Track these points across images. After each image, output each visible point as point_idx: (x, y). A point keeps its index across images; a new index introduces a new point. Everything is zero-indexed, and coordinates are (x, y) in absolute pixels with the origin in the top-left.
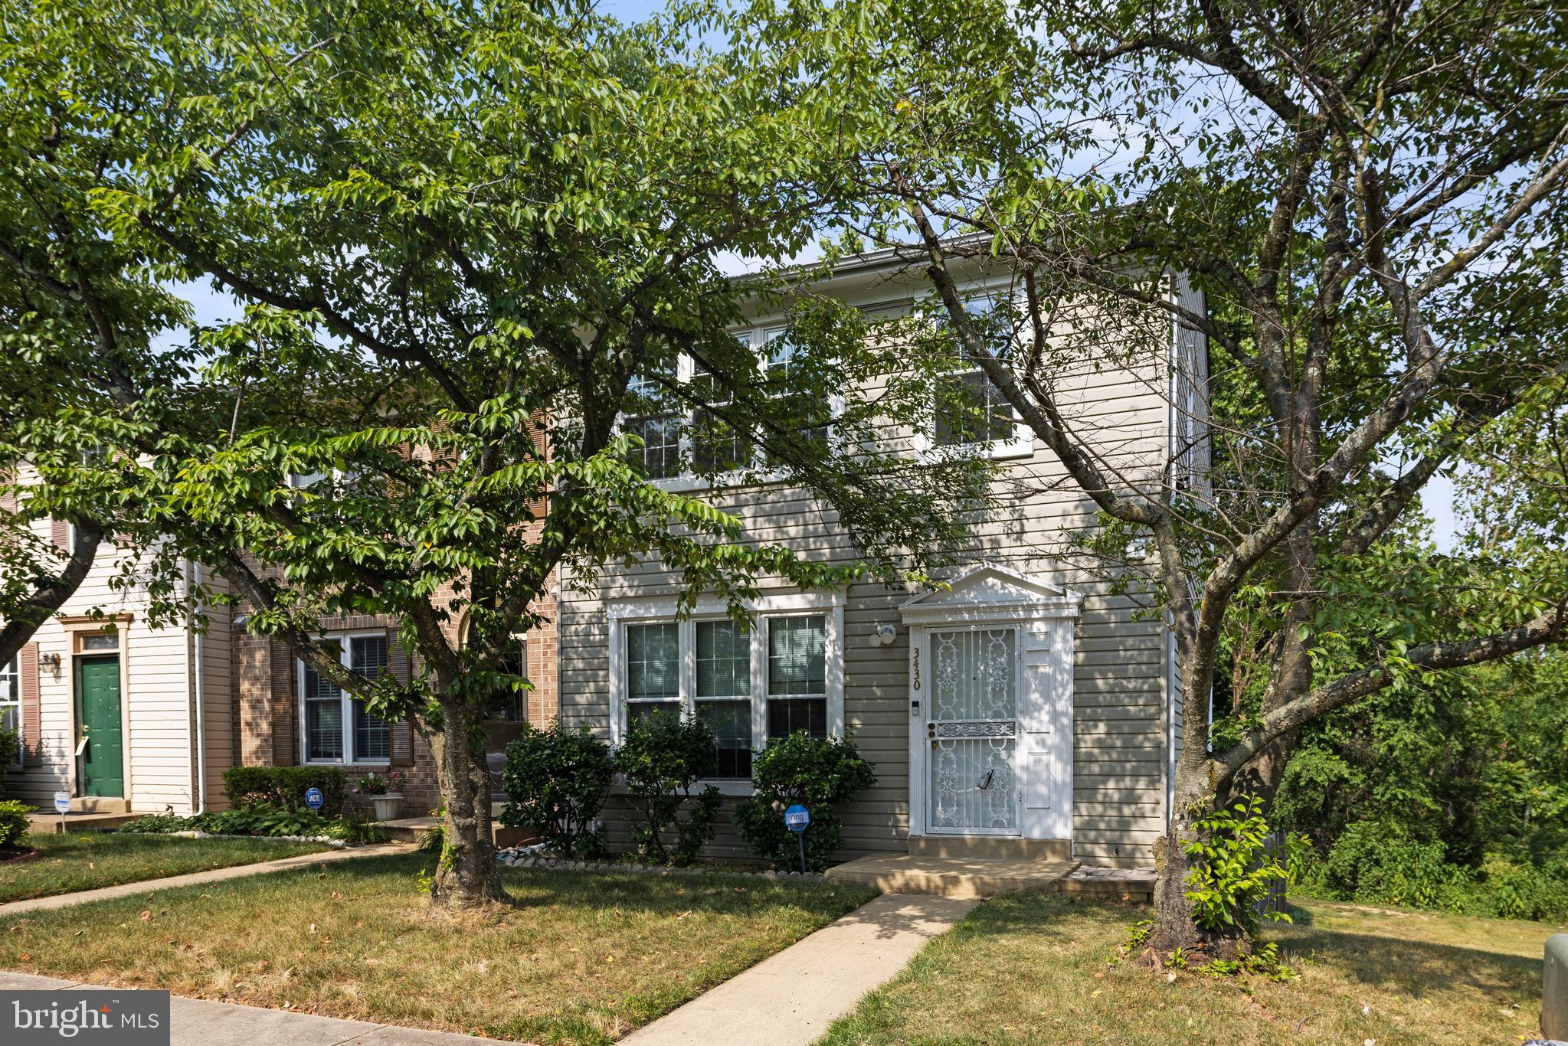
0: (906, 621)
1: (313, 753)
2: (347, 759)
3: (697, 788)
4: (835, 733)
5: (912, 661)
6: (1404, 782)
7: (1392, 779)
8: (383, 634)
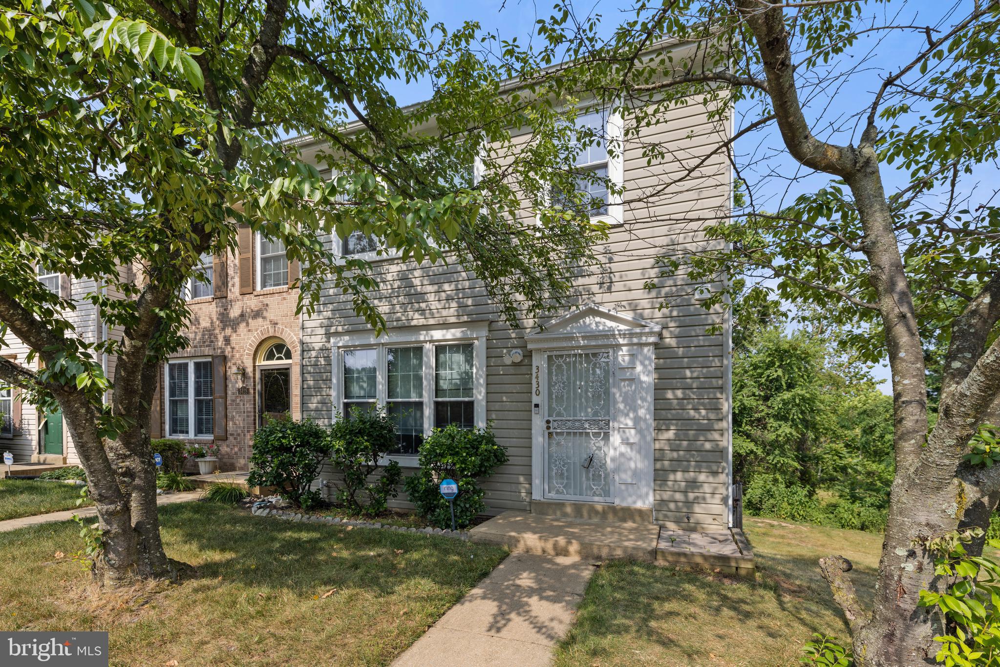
0: (530, 346)
1: (174, 431)
2: (191, 435)
3: (384, 460)
4: (480, 424)
5: (534, 375)
6: (783, 453)
7: (777, 452)
8: (210, 360)
